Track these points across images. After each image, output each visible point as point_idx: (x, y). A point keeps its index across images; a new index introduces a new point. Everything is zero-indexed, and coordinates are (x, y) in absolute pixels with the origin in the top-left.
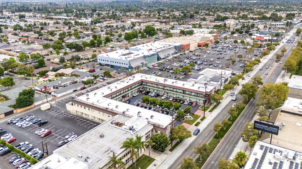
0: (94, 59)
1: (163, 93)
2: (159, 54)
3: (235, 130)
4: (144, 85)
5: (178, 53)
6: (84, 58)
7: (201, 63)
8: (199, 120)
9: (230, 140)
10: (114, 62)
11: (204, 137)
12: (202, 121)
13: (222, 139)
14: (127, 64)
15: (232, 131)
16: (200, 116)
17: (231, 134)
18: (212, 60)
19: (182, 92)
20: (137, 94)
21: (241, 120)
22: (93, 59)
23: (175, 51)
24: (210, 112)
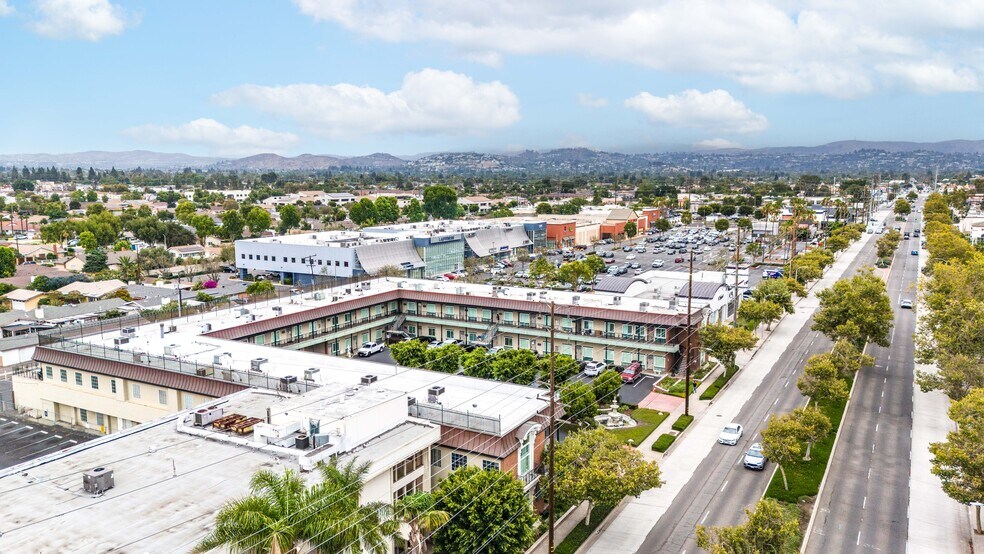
0: (226, 264)
1: (489, 338)
2: (469, 241)
3: (856, 463)
4: (410, 313)
5: (535, 249)
6: (185, 258)
7: (622, 271)
8: (665, 428)
9: (856, 506)
10: (298, 261)
11: (717, 499)
12: (681, 430)
13: (813, 502)
14: (346, 264)
15: (845, 468)
16: (667, 415)
17: (851, 482)
18: (658, 264)
19: (572, 326)
20: (377, 348)
21: (864, 424)
22: (222, 264)
23: (527, 242)
24: (709, 401)
